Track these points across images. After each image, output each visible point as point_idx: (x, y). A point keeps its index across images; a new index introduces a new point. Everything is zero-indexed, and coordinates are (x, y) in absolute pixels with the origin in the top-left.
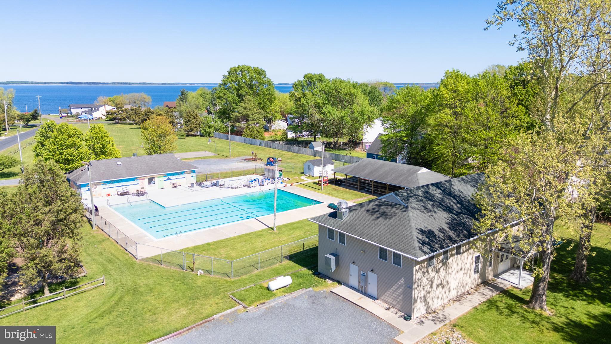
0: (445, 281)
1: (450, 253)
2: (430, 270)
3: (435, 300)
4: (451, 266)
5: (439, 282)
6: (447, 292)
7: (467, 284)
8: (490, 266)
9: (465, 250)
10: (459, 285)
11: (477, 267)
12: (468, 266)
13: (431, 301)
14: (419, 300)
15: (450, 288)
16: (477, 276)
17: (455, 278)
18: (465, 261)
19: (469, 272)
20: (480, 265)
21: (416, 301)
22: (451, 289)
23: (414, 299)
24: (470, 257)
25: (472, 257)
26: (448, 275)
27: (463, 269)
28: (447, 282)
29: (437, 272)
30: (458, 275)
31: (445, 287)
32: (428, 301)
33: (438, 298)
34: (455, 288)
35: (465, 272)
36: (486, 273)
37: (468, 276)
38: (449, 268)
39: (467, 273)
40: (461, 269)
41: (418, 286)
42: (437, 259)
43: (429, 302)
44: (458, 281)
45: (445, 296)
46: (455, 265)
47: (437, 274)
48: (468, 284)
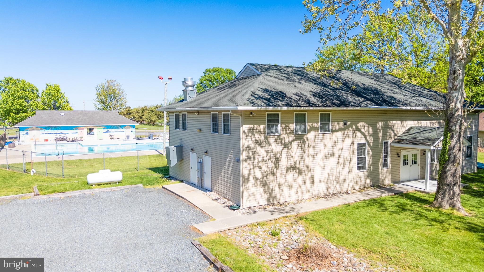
0: (302, 163)
1: (310, 124)
2: (272, 139)
3: (286, 189)
4: (313, 144)
5: (291, 163)
6: (308, 182)
7: (345, 180)
8: (385, 165)
9: (337, 128)
10: (331, 177)
11: (361, 160)
12: (345, 153)
13: (277, 189)
14: (252, 181)
15: (312, 177)
16: (362, 174)
17: (322, 164)
18: (340, 145)
19: (347, 163)
20: (368, 160)
21: (246, 181)
22: (316, 179)
23: (243, 177)
24: (348, 141)
25: (353, 143)
26: (308, 156)
27: (337, 156)
28: (307, 167)
29: (287, 145)
30: (326, 162)
31: (303, 173)
32: (271, 187)
33: (291, 187)
34: (322, 180)
35: (341, 161)
36: (378, 174)
37: (347, 169)
38: (309, 146)
39: (344, 163)
40: (333, 155)
41: (249, 158)
42: (284, 126)
43: (272, 190)
44: (327, 171)
45: (303, 187)
46: (319, 146)
47: (286, 150)
48: (347, 181)
